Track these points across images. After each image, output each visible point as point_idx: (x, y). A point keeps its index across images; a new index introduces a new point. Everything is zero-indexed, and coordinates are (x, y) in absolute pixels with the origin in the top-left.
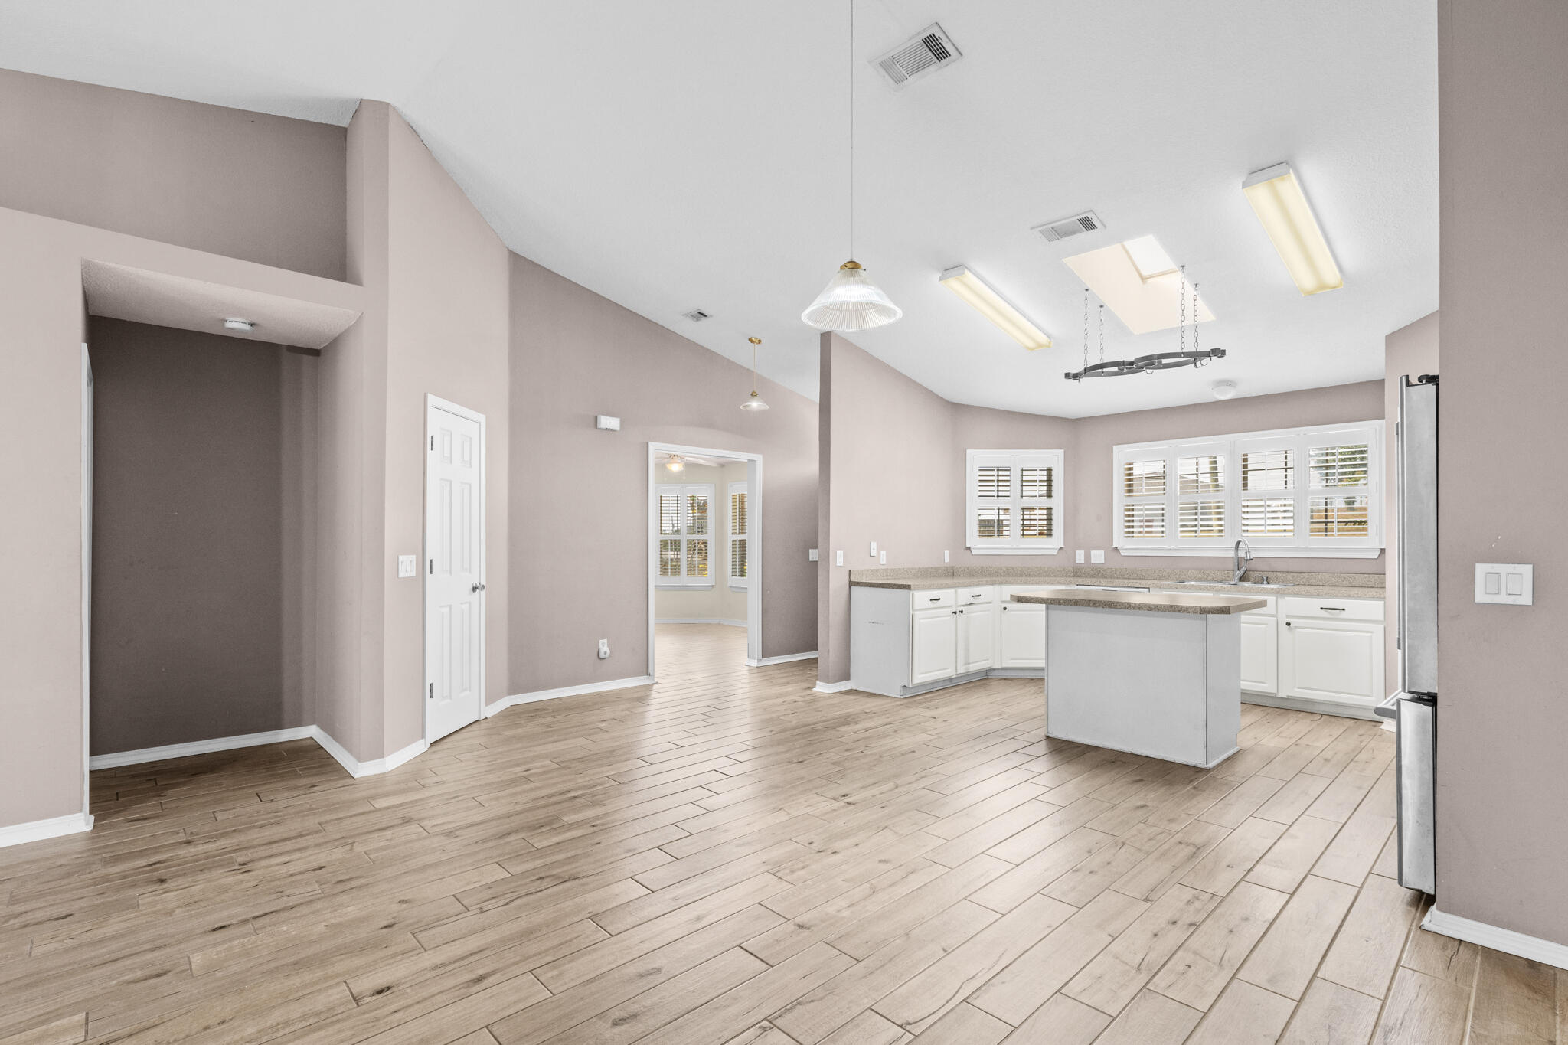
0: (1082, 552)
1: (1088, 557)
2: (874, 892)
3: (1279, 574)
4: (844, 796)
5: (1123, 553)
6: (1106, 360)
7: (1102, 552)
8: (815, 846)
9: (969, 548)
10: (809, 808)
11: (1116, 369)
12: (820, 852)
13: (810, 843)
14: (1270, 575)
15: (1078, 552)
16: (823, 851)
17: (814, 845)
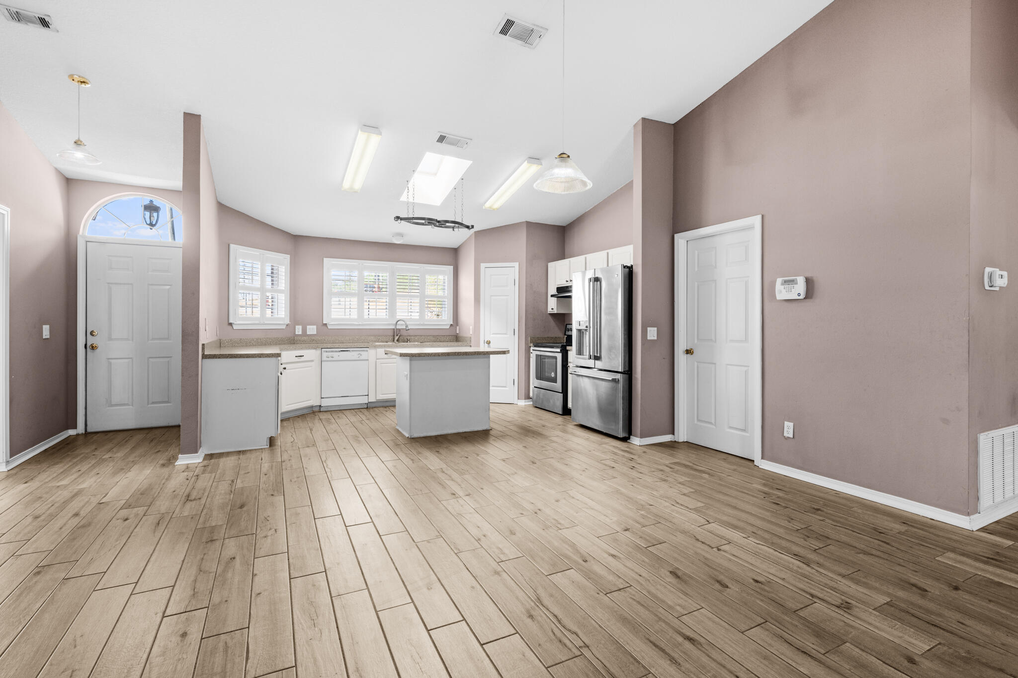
0: (300, 327)
1: (304, 330)
3: (412, 337)
5: (329, 327)
6: (416, 216)
7: (315, 327)
9: (231, 324)
11: (423, 221)
14: (409, 338)
15: (297, 327)
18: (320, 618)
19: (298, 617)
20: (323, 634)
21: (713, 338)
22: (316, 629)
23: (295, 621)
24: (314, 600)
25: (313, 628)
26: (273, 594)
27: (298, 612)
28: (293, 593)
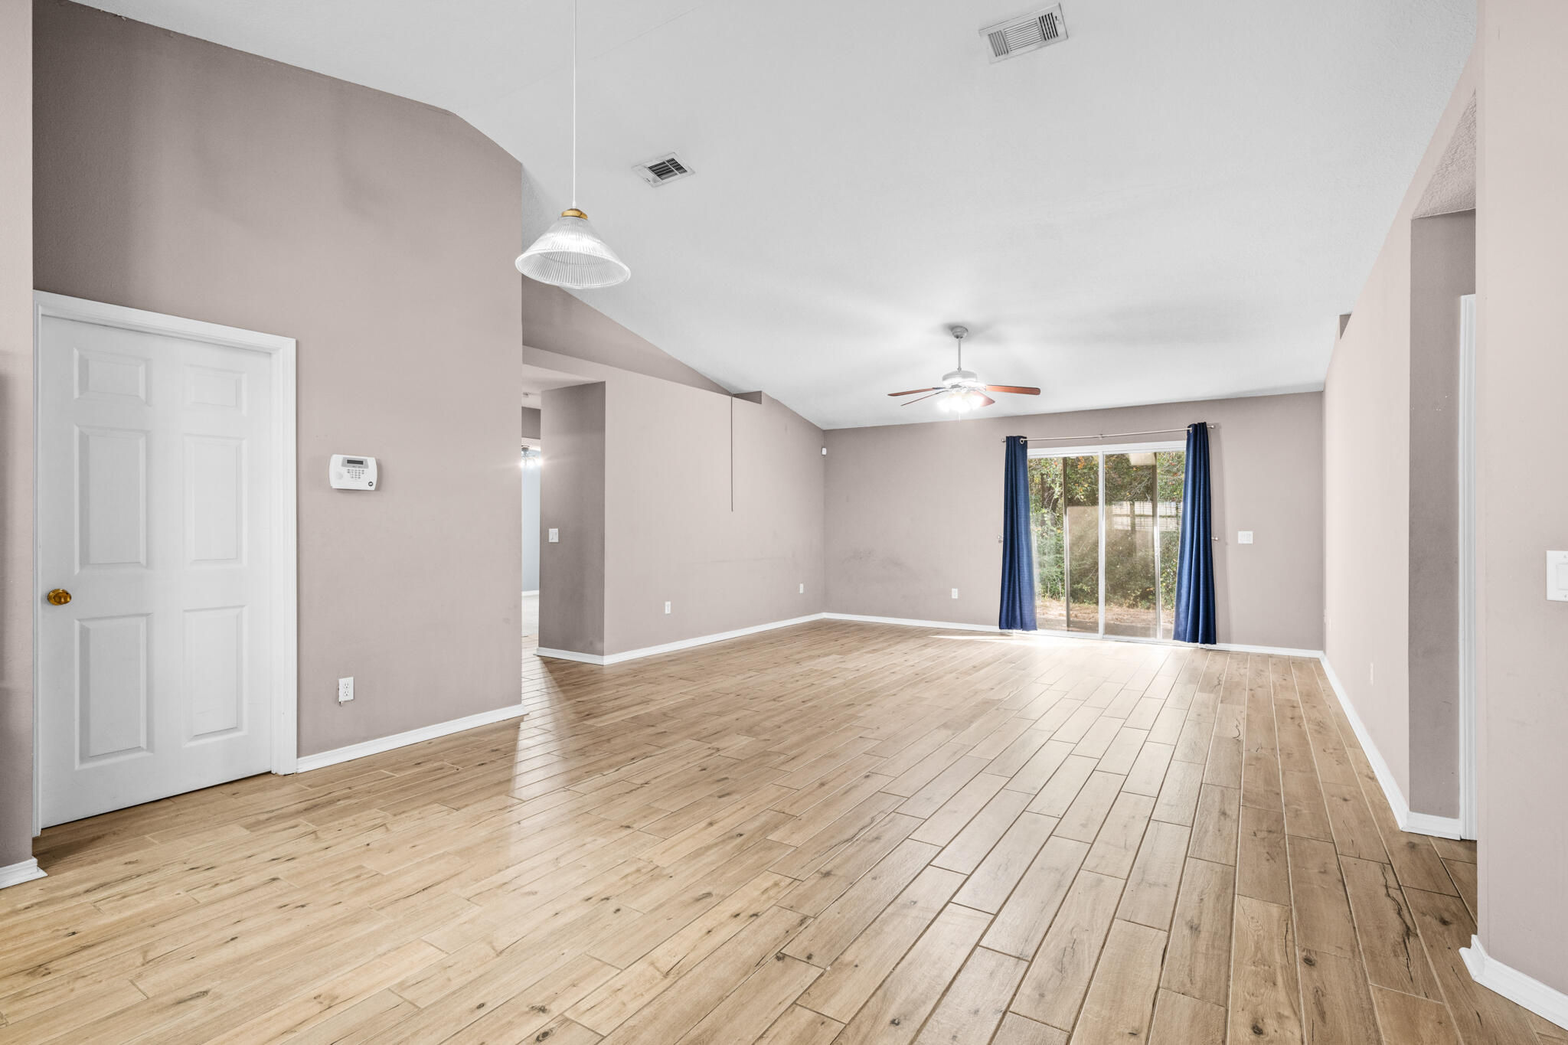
2: (557, 859)
4: (545, 1035)
8: (612, 905)
10: (618, 986)
12: (607, 899)
13: (618, 910)
16: (602, 900)
17: (614, 909)
18: (1064, 946)
19: (1089, 962)
20: (1071, 928)
21: (142, 559)
22: (1075, 937)
23: (1095, 959)
24: (1057, 973)
25: (1078, 941)
26: (1110, 1018)
27: (1086, 969)
28: (1079, 1001)
